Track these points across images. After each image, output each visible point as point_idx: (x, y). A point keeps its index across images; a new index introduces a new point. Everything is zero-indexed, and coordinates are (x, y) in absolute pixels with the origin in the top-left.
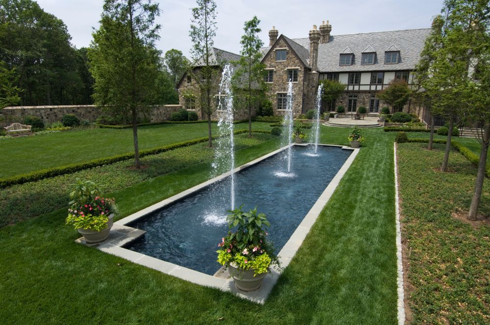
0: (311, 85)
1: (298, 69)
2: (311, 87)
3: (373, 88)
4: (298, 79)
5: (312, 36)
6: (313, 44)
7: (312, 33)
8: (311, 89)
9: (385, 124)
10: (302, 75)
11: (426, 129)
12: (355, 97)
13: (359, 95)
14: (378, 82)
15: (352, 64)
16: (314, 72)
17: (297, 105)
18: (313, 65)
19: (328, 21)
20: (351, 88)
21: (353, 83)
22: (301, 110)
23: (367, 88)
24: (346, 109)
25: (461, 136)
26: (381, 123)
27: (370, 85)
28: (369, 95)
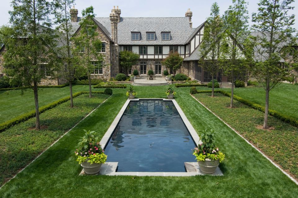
0: (115, 55)
1: (105, 42)
2: (115, 56)
3: (156, 57)
4: (106, 50)
5: (112, 18)
6: (113, 24)
7: (112, 15)
8: (115, 58)
9: (172, 82)
10: (108, 47)
11: (200, 84)
12: (144, 63)
13: (147, 62)
14: (159, 53)
15: (140, 40)
16: (116, 45)
17: (107, 70)
18: (115, 39)
19: (118, 6)
20: (141, 57)
21: (142, 53)
22: (110, 74)
23: (152, 57)
24: (139, 72)
25: (221, 87)
26: (170, 82)
27: (154, 55)
28: (154, 62)
